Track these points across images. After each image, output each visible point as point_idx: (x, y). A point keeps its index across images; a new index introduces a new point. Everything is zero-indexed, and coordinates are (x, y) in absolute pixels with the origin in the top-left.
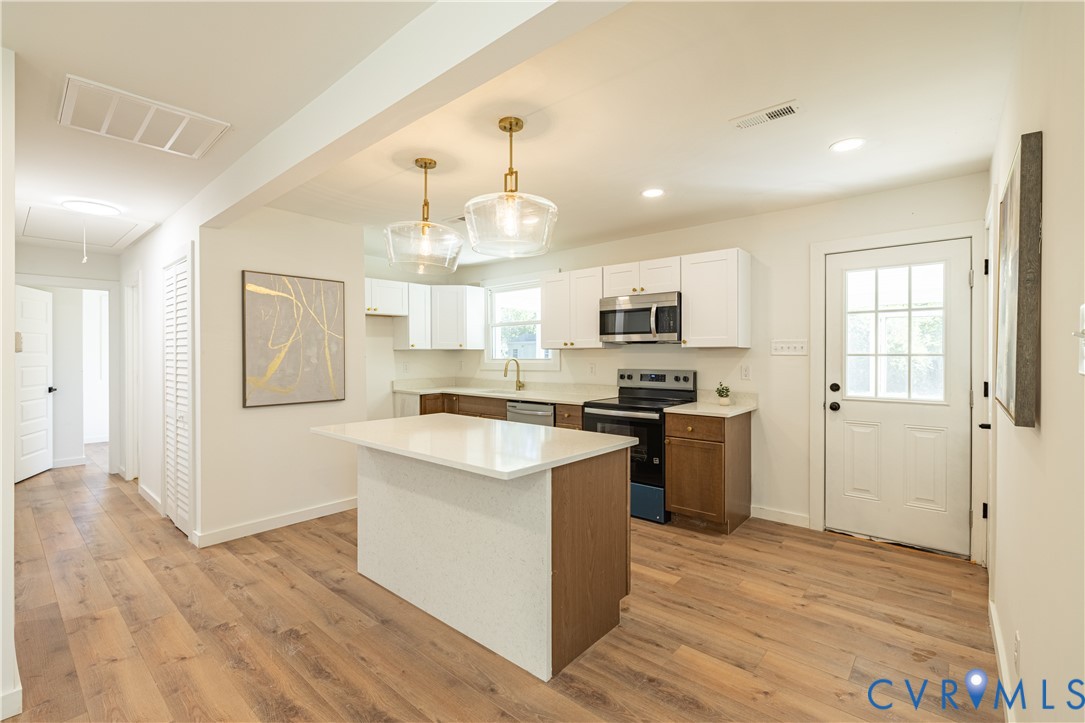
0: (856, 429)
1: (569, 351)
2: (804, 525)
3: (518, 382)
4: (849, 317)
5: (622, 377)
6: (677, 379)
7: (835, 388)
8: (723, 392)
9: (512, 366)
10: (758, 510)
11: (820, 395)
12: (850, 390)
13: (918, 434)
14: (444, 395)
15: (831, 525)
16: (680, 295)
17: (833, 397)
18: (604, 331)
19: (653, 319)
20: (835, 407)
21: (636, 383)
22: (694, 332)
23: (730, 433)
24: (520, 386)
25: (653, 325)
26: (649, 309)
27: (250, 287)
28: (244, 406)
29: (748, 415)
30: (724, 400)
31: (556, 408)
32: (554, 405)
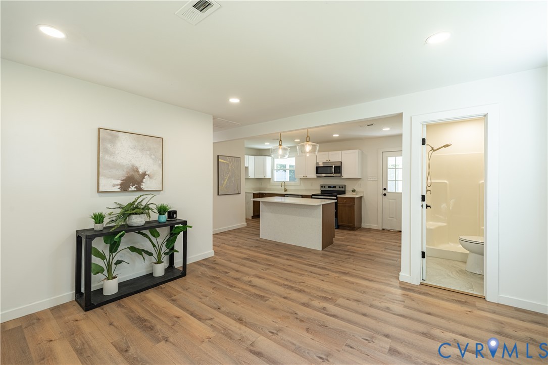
0: (391, 201)
1: (305, 179)
2: (376, 228)
3: (285, 189)
4: (389, 170)
5: (322, 187)
6: (340, 187)
7: (385, 189)
8: (354, 191)
9: (283, 184)
10: (363, 225)
11: (381, 191)
12: (389, 190)
14: (260, 193)
15: (383, 228)
16: (341, 162)
17: (384, 192)
18: (317, 173)
19: (333, 169)
20: (385, 195)
21: (327, 189)
22: (346, 173)
23: (356, 202)
24: (286, 190)
25: (333, 171)
26: (332, 166)
27: (220, 160)
28: (218, 195)
29: (361, 197)
30: (354, 193)
31: (303, 196)
32: (302, 195)
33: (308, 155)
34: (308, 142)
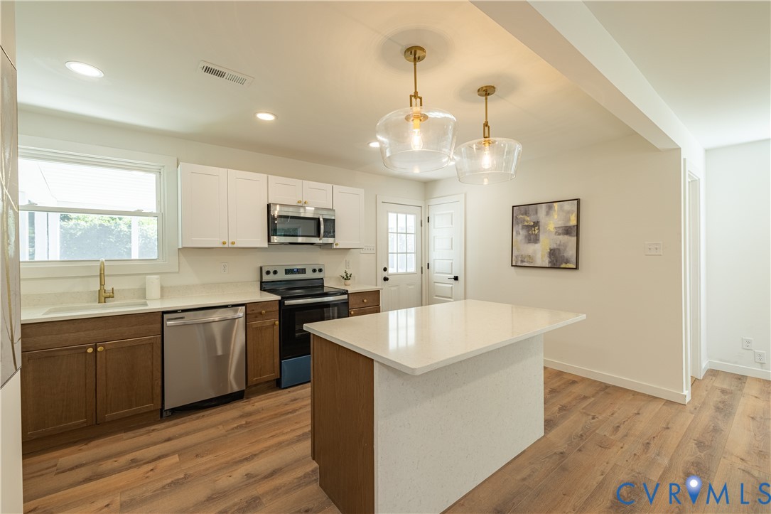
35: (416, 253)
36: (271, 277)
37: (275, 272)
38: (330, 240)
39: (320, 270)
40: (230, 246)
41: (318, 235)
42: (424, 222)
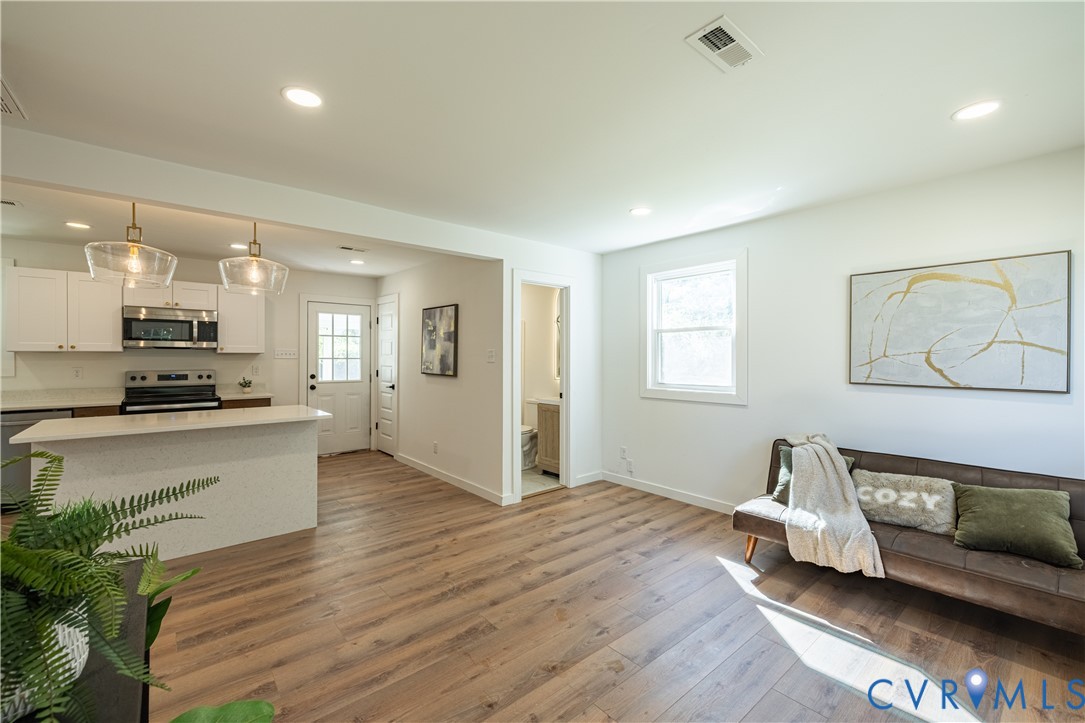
0: (325, 399)
4: (320, 337)
5: (132, 378)
6: (200, 377)
7: (313, 377)
8: (246, 384)
11: (305, 382)
12: (321, 379)
13: (352, 397)
17: (312, 382)
18: (125, 338)
19: (196, 329)
20: (313, 388)
21: (152, 383)
25: (196, 335)
26: (192, 322)
30: (247, 389)
31: (75, 412)
32: (72, 409)
33: (254, 293)
34: (254, 255)
35: (361, 358)
36: (138, 383)
37: (143, 378)
38: (214, 345)
39: (209, 377)
40: (70, 350)
41: (191, 339)
42: (373, 324)
